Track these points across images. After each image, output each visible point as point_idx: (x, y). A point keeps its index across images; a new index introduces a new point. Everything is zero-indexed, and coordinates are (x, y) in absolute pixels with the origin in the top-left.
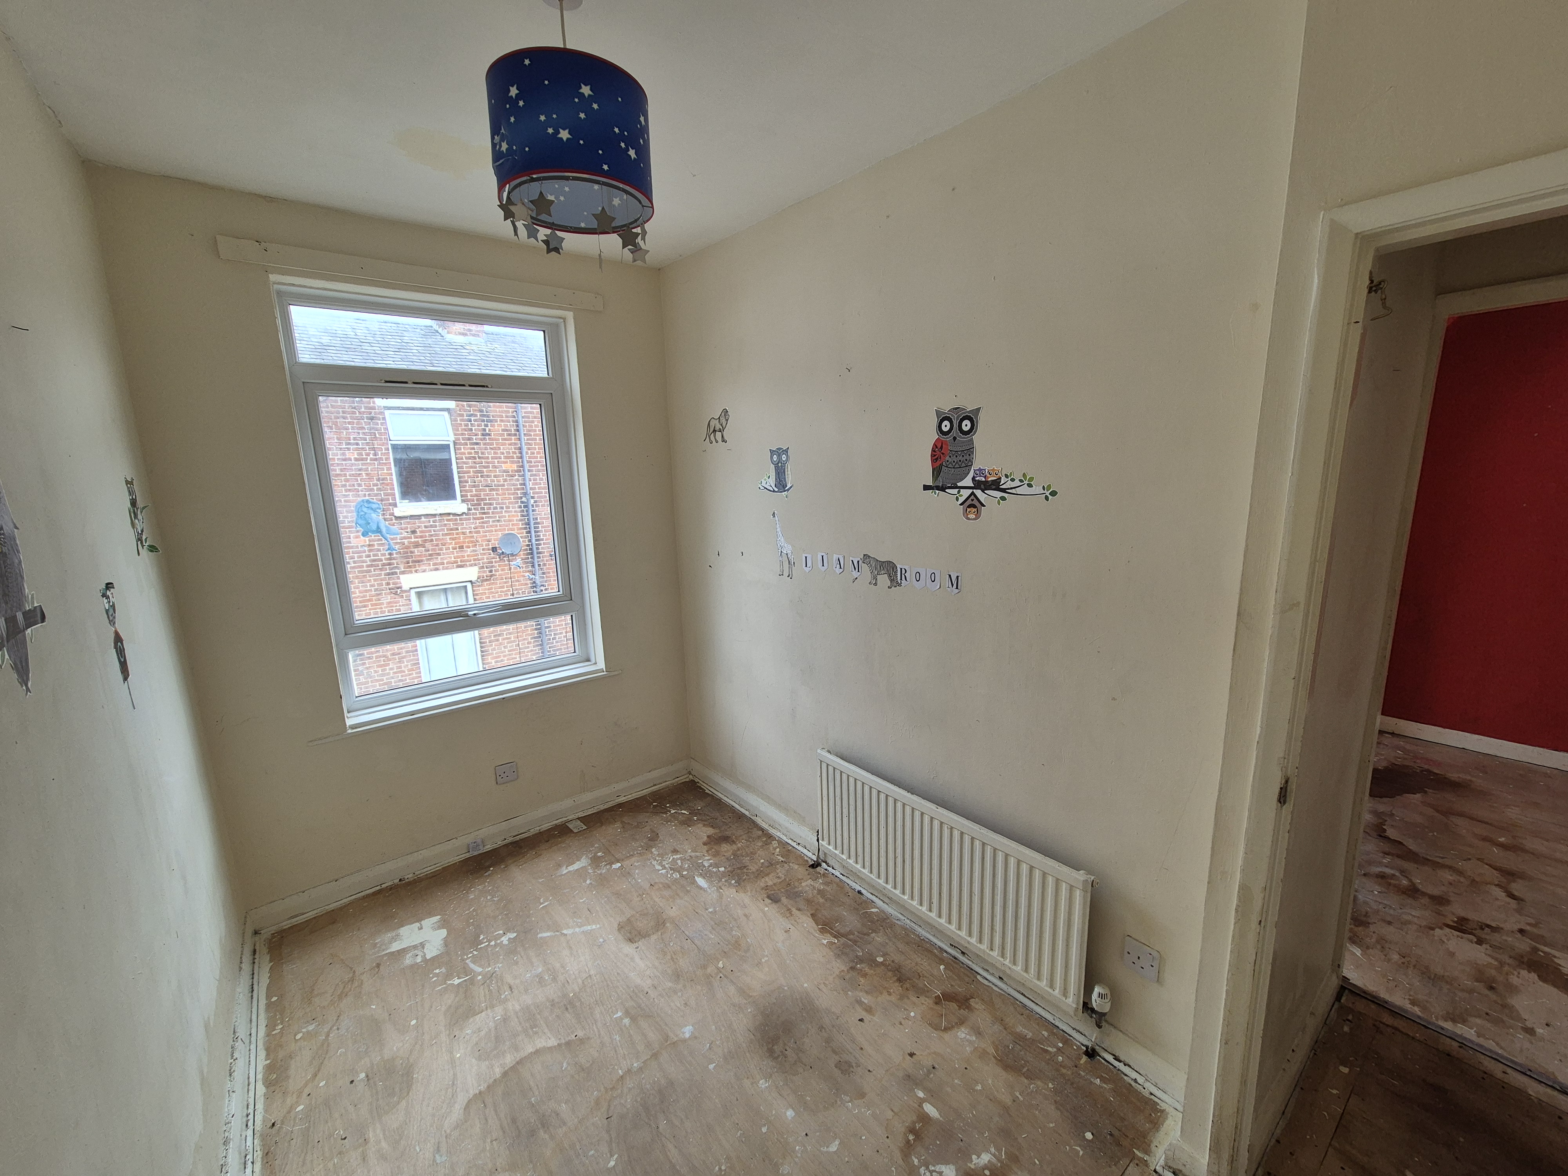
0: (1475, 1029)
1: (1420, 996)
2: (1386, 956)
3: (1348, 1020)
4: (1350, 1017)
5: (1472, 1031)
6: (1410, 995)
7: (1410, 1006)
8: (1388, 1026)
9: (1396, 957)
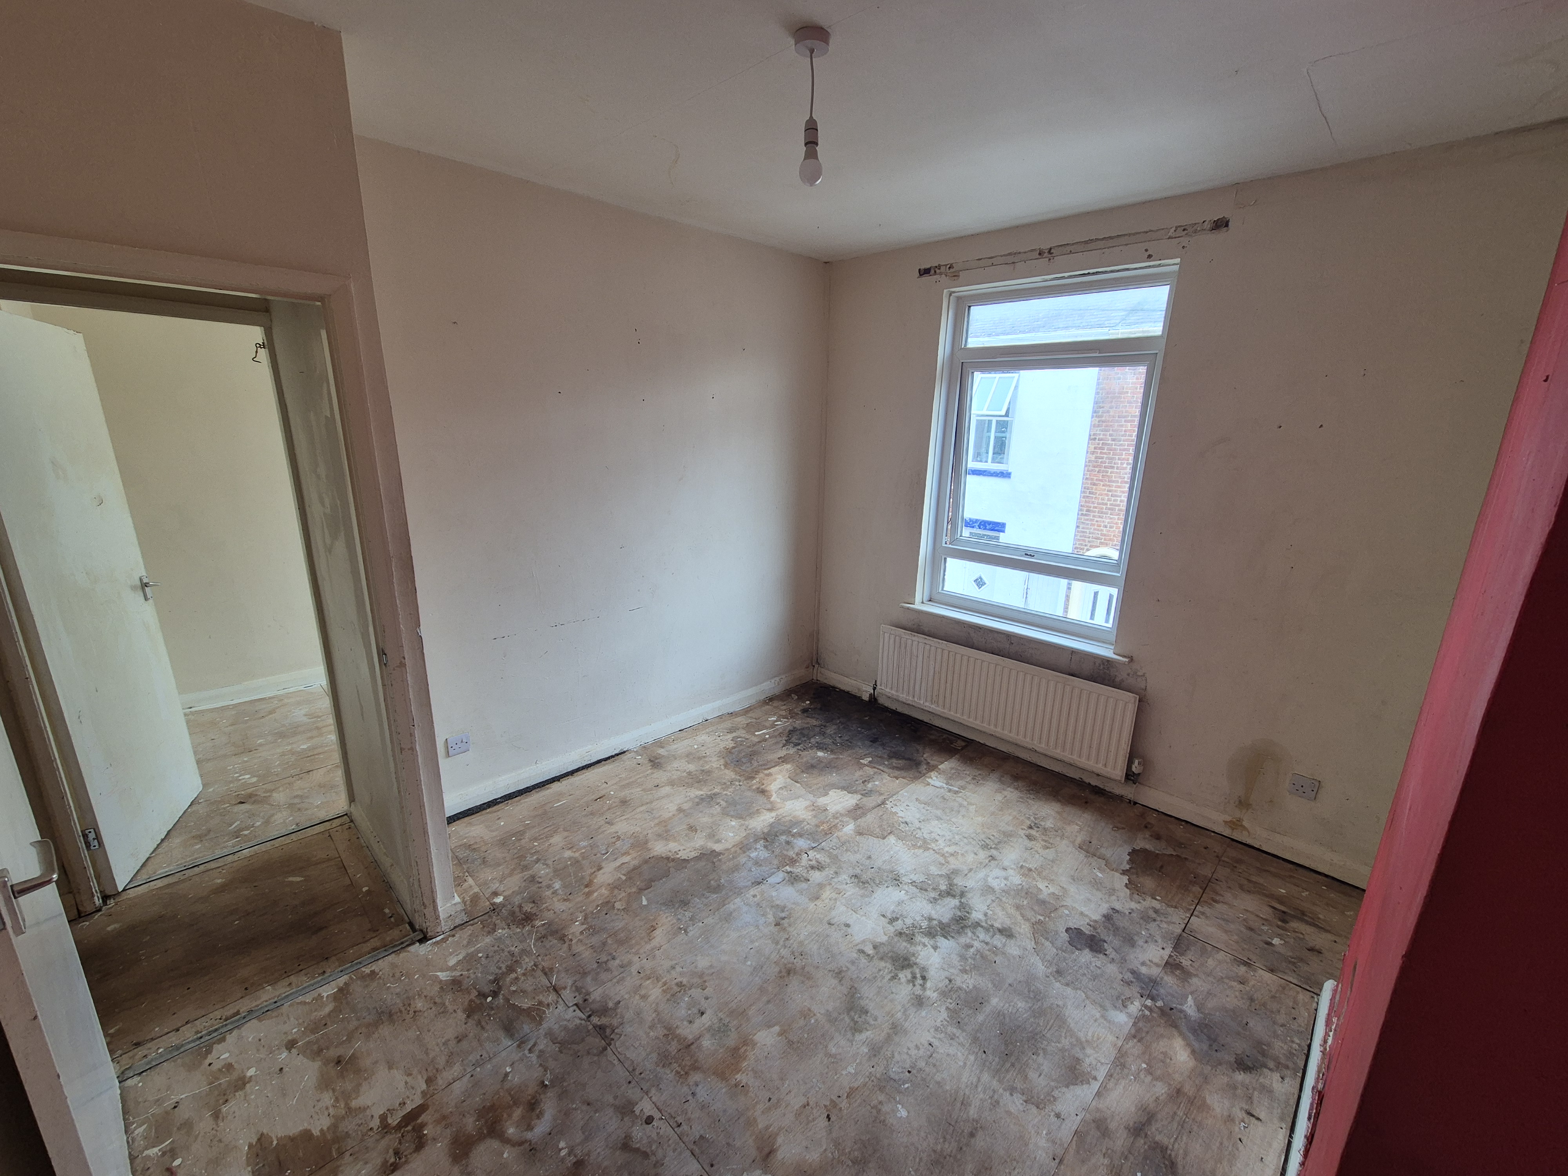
0: (325, 999)
1: (375, 984)
2: (426, 997)
3: (391, 917)
4: (392, 919)
5: (325, 995)
6: (380, 977)
7: (373, 969)
8: (372, 938)
9: (419, 1004)
